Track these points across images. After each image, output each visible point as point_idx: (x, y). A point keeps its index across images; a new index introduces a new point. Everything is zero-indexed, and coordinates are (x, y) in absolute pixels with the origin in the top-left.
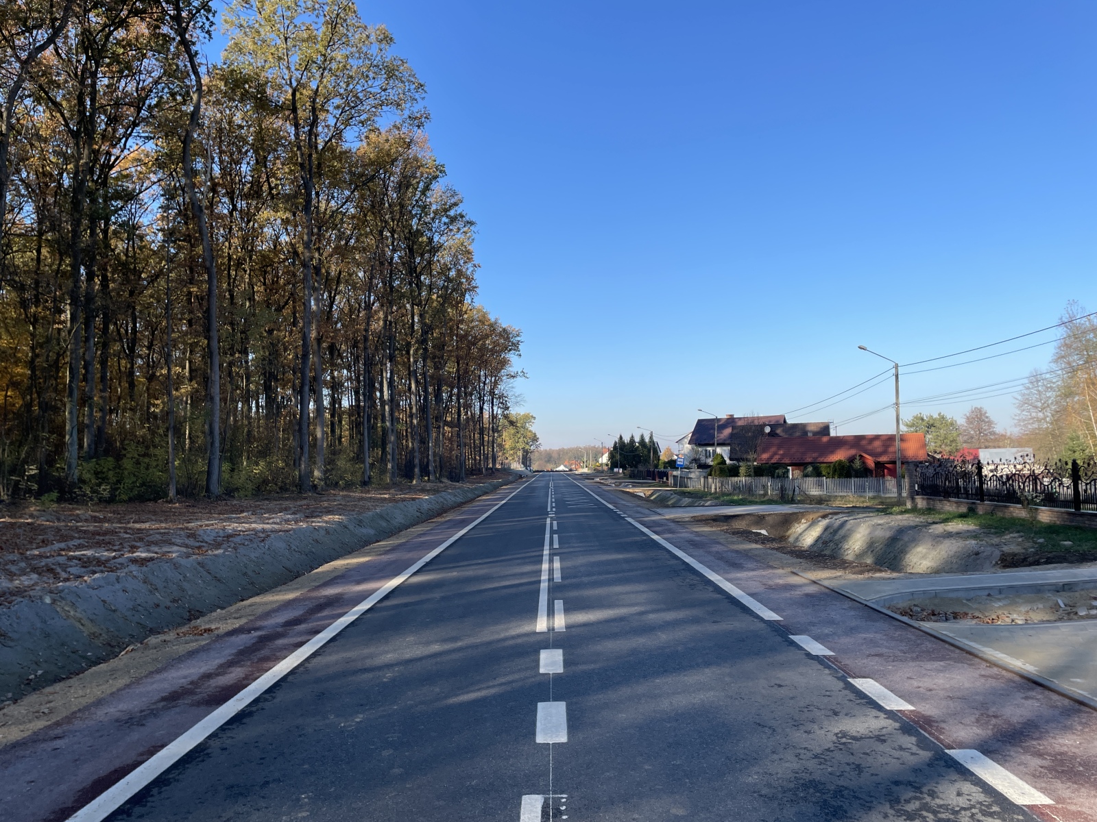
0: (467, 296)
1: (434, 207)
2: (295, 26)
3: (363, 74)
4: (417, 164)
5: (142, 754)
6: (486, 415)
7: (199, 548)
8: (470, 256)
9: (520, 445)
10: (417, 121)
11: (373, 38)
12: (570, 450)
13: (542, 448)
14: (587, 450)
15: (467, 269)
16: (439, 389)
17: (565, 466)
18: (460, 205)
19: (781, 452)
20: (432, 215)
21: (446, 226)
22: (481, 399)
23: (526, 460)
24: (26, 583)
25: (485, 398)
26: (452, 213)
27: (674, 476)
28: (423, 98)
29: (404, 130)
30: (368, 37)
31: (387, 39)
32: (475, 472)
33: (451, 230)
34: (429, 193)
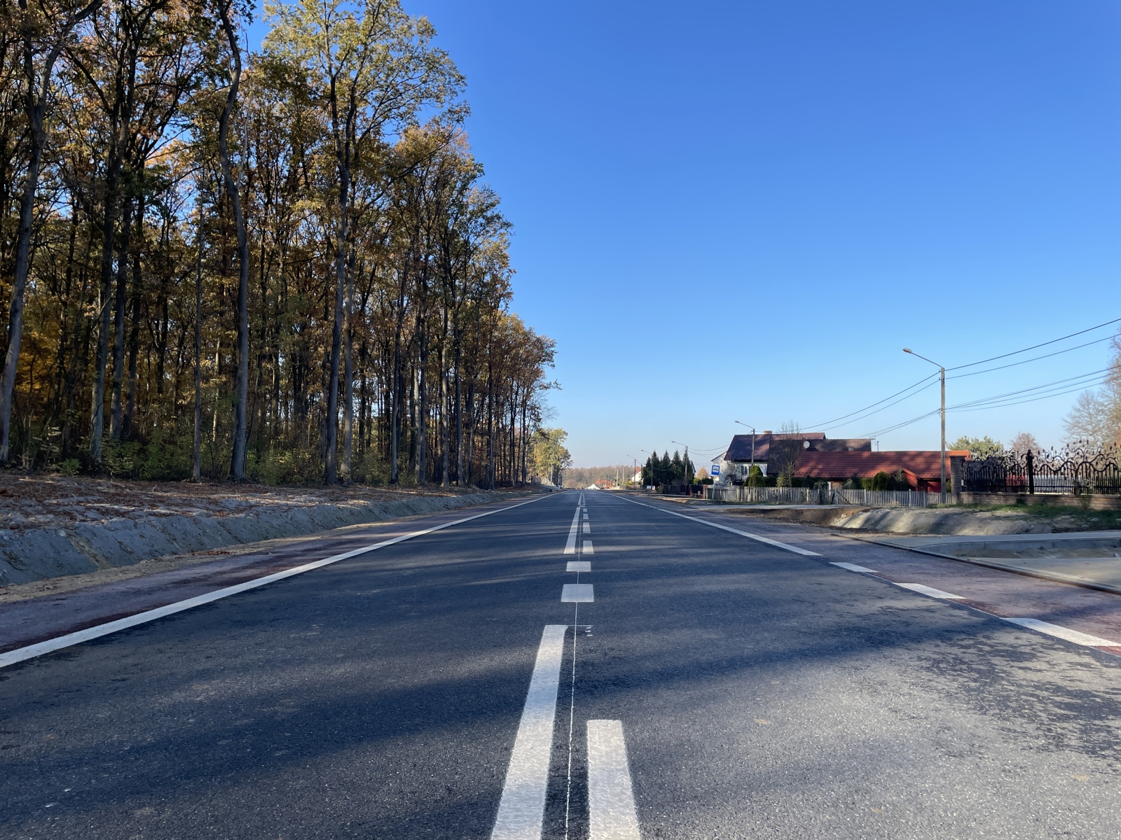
0: (502, 303)
1: (471, 208)
2: (337, 15)
3: (403, 66)
4: (455, 162)
5: (148, 607)
6: (517, 425)
7: (219, 511)
8: (505, 260)
9: (552, 461)
10: (457, 115)
11: (414, 30)
12: (602, 470)
13: (573, 467)
14: (620, 469)
15: (503, 274)
16: (471, 395)
17: (597, 485)
18: (497, 206)
19: (820, 467)
20: (468, 216)
21: (482, 228)
22: (513, 410)
23: (556, 477)
24: (42, 520)
25: (517, 410)
26: (489, 214)
27: (709, 489)
28: (463, 91)
29: (443, 124)
30: (410, 27)
31: (428, 31)
32: (504, 483)
33: (487, 231)
34: (466, 193)
